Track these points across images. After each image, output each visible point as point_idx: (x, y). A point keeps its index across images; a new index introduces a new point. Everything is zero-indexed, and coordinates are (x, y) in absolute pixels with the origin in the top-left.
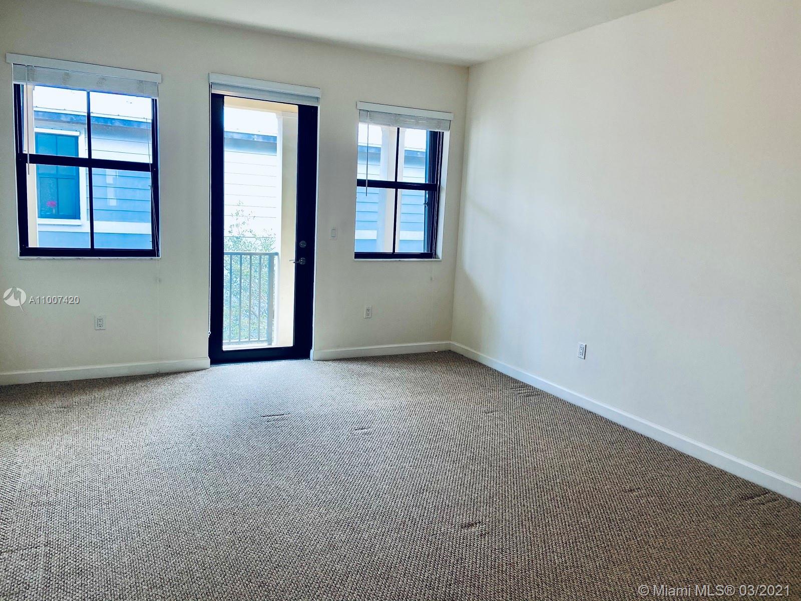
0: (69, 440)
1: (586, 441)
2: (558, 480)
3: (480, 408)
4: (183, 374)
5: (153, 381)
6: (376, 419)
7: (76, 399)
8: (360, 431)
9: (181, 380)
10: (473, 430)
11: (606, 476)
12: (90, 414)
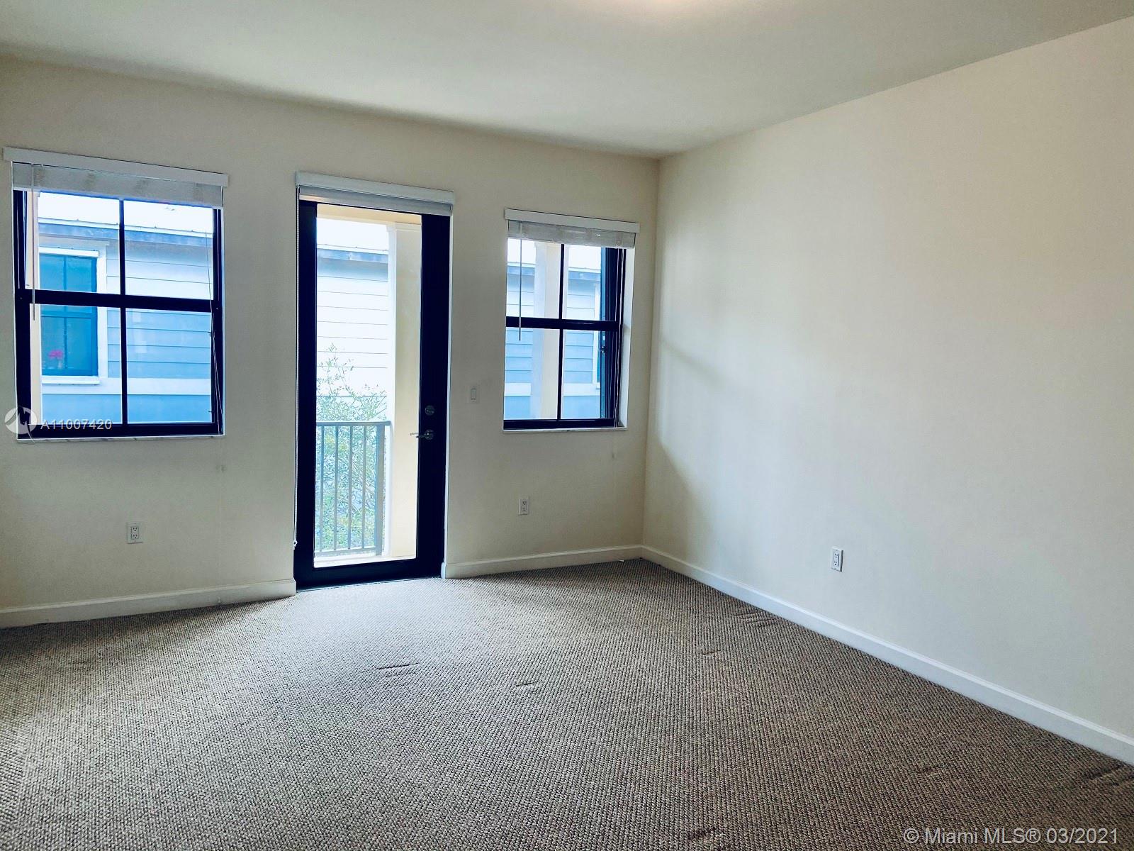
0: (92, 713)
1: (853, 694)
2: (820, 757)
3: (694, 646)
4: (257, 605)
5: (213, 618)
6: (545, 667)
7: (101, 649)
8: (523, 688)
9: (253, 615)
10: (688, 681)
11: (887, 748)
12: (123, 672)
